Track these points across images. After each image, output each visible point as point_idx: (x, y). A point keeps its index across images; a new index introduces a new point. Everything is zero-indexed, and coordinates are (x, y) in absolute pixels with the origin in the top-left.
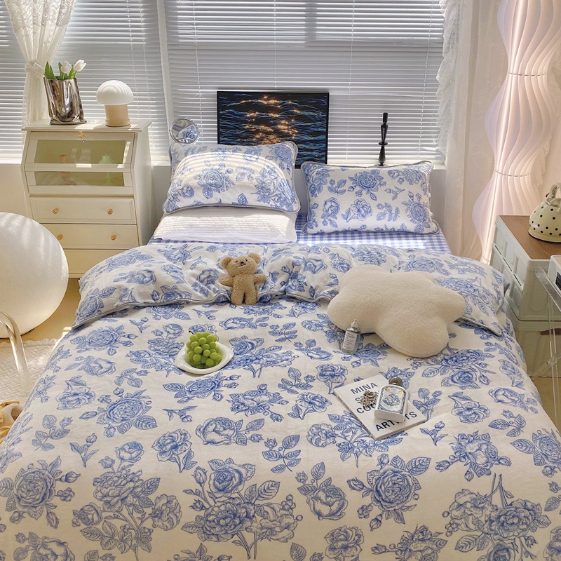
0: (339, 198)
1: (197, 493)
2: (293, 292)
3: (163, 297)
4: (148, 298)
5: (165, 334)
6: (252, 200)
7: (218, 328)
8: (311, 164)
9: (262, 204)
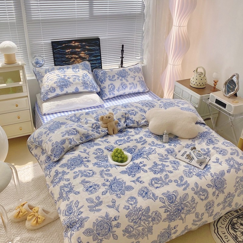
0: (114, 83)
1: (164, 207)
2: (131, 125)
3: (85, 138)
4: (79, 141)
5: (98, 153)
6: (81, 89)
7: (115, 146)
8: (97, 70)
9: (85, 90)
